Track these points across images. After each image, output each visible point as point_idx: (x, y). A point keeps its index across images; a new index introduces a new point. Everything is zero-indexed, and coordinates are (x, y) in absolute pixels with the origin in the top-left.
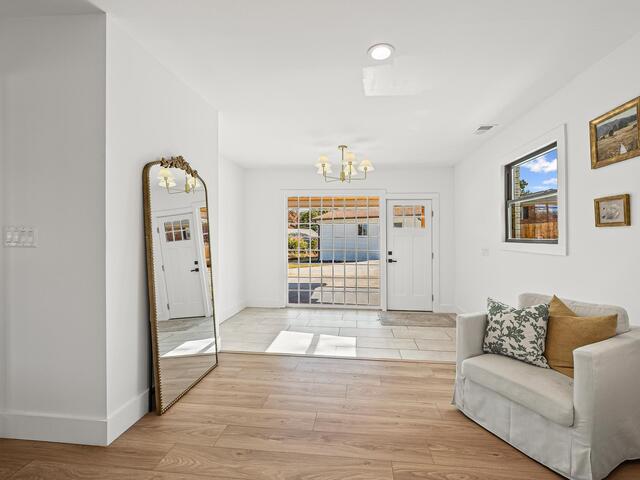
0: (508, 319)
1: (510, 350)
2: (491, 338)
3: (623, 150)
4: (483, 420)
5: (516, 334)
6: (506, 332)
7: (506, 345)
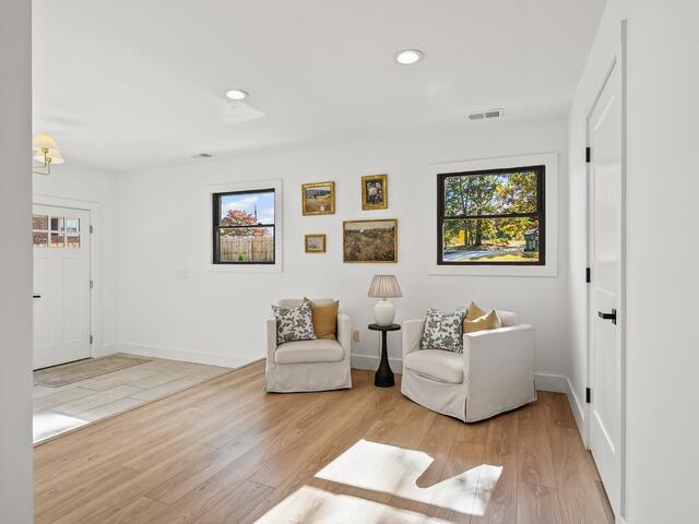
0: (296, 315)
1: (299, 334)
2: (286, 331)
3: (322, 208)
4: (290, 388)
5: (301, 323)
6: (296, 324)
7: (297, 333)
